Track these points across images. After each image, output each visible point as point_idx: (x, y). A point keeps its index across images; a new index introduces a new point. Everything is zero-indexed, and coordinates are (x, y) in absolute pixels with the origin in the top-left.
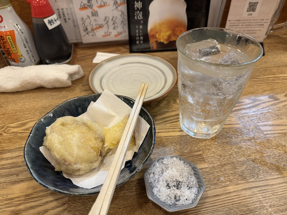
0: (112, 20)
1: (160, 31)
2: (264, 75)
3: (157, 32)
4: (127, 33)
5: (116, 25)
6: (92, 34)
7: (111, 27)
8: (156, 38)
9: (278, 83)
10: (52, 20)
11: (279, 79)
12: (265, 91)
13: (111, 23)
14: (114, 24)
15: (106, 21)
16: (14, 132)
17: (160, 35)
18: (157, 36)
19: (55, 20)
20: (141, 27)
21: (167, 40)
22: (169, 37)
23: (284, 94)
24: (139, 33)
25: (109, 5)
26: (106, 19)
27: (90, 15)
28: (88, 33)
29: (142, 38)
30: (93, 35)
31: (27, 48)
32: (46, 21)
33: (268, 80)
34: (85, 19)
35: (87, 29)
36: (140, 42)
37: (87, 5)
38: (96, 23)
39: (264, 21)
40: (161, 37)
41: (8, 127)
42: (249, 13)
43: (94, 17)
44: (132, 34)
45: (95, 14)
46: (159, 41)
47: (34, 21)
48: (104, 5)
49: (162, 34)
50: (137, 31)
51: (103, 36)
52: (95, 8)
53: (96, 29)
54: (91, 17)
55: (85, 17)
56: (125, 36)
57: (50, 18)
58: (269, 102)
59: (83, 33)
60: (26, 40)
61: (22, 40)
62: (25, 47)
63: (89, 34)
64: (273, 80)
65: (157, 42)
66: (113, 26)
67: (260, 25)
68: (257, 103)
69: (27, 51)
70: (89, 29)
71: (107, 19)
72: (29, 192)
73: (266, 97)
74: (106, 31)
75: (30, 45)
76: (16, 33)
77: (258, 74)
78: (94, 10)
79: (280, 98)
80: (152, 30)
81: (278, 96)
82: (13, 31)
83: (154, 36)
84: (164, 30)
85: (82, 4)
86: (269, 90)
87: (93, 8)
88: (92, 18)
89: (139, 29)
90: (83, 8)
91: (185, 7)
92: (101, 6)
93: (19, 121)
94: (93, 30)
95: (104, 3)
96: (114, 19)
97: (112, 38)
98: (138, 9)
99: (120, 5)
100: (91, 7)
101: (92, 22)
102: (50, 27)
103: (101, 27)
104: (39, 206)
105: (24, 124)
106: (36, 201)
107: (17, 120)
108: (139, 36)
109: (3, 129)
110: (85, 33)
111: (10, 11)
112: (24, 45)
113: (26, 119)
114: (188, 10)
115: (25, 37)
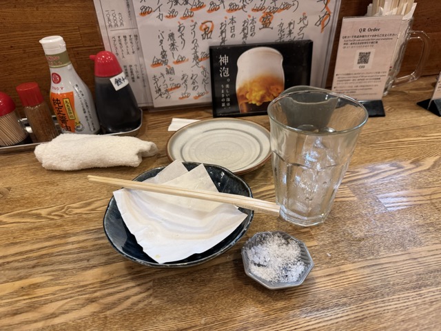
0: (192, 78)
1: (251, 90)
2: (385, 139)
3: (247, 92)
4: (210, 94)
5: (196, 84)
6: (166, 95)
7: (190, 87)
8: (246, 99)
9: (402, 149)
10: (120, 79)
11: (403, 144)
12: (386, 158)
13: (189, 82)
14: (193, 83)
15: (184, 80)
16: (77, 213)
17: (251, 94)
18: (247, 96)
19: (123, 80)
20: (227, 86)
21: (260, 101)
22: (263, 97)
23: (410, 161)
24: (225, 93)
25: (188, 60)
26: (183, 78)
27: (165, 73)
28: (161, 95)
29: (228, 100)
30: (167, 98)
31: (87, 114)
32: (112, 80)
33: (389, 145)
34: (157, 77)
35: (160, 90)
36: (226, 104)
37: (162, 61)
38: (172, 82)
39: (381, 74)
40: (252, 98)
41: (69, 208)
42: (361, 65)
43: (170, 76)
44: (217, 95)
45: (170, 71)
46: (250, 103)
47: (98, 80)
48: (182, 61)
49: (254, 94)
50: (223, 92)
51: (180, 98)
52: (171, 64)
53: (171, 89)
54: (165, 76)
55: (158, 75)
56: (207, 98)
57: (117, 77)
58: (390, 170)
59: (155, 95)
60: (86, 103)
61: (82, 104)
62: (85, 112)
63: (163, 96)
64: (397, 145)
65: (247, 103)
66: (193, 86)
67: (375, 79)
68: (376, 172)
69: (86, 117)
70: (163, 90)
71: (185, 77)
72: (105, 278)
73: (387, 165)
74: (184, 92)
75: (90, 109)
76: (75, 95)
77: (377, 139)
78: (169, 66)
79: (405, 166)
80: (241, 90)
81: (403, 164)
82: (72, 93)
83: (243, 97)
84: (256, 89)
85: (155, 60)
86: (391, 157)
87: (168, 64)
88: (167, 77)
89: (225, 89)
90: (156, 64)
91: (282, 60)
92: (178, 62)
93: (82, 201)
94: (167, 91)
95: (182, 58)
96: (194, 78)
97: (191, 100)
98: (223, 64)
99: (201, 60)
100: (165, 63)
101: (167, 82)
102: (117, 88)
103: (177, 87)
104: (118, 292)
105: (89, 204)
106: (114, 287)
107: (80, 199)
108: (225, 97)
109: (63, 210)
110: (158, 95)
111: (70, 70)
112: (84, 110)
113: (90, 198)
114: (284, 64)
115: (85, 100)
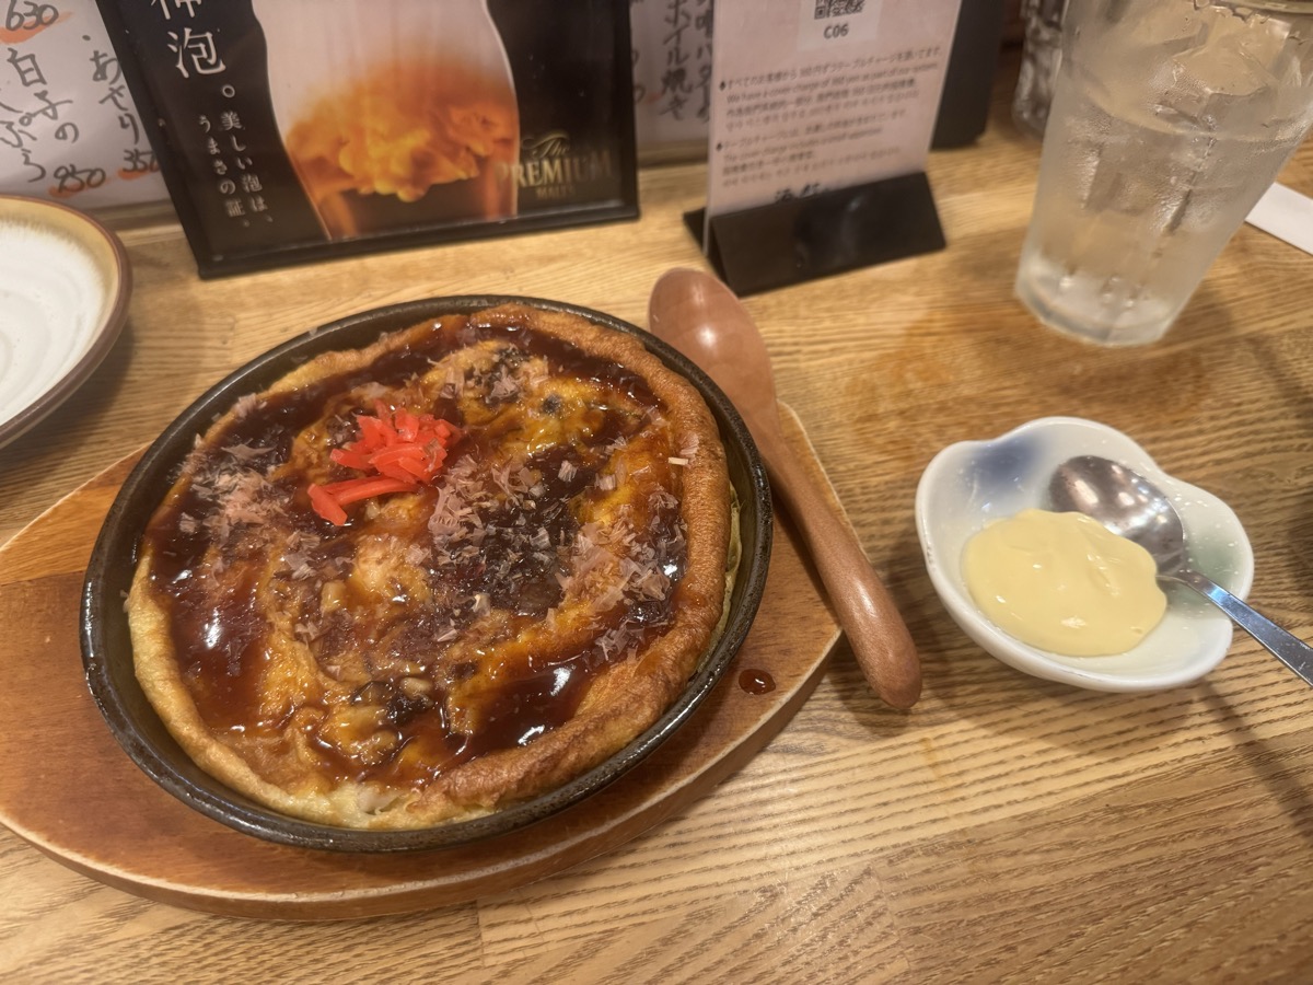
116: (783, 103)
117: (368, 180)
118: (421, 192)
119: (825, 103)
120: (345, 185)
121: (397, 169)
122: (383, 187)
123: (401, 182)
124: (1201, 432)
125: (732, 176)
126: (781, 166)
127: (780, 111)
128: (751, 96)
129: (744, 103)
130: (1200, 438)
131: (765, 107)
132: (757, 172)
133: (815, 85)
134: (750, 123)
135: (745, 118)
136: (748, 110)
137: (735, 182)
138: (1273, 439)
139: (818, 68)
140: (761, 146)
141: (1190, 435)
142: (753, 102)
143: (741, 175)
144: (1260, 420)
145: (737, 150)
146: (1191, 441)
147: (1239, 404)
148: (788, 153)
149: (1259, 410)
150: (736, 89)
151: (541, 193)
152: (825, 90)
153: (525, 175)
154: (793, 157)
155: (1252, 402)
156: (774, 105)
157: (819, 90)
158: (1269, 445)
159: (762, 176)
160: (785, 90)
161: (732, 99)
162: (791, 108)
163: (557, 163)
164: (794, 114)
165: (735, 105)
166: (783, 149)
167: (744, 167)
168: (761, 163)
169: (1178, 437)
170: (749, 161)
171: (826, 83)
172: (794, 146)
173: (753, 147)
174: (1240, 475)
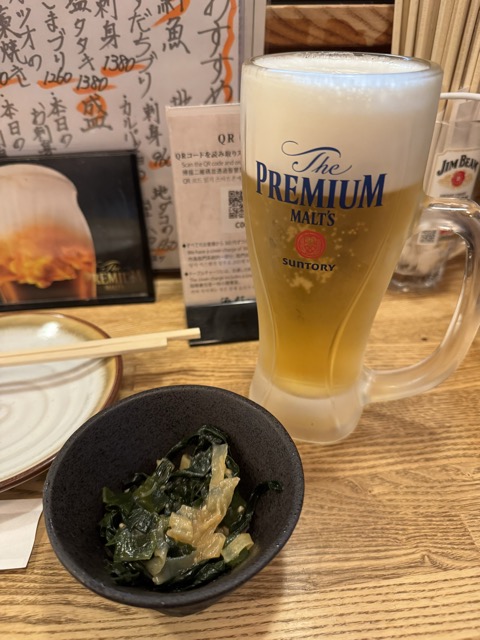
1: (19, 256)
3: (10, 260)
17: (18, 265)
18: (12, 267)
21: (45, 279)
22: (49, 270)
40: (25, 272)
46: (22, 281)
49: (27, 264)
65: (15, 284)
83: (3, 270)
91: (73, 194)
116: (218, 257)
117: (23, 277)
118: (49, 284)
119: (241, 259)
120: (13, 279)
121: (37, 273)
122: (30, 281)
123: (39, 279)
124: (422, 441)
125: (195, 289)
126: (222, 286)
127: (217, 261)
128: (200, 252)
129: (197, 255)
130: (420, 445)
131: (209, 258)
132: (209, 288)
133: (234, 250)
134: (201, 264)
135: (198, 262)
136: (200, 259)
137: (197, 292)
138: (464, 449)
139: (235, 242)
140: (208, 276)
141: (416, 442)
142: (201, 255)
143: (200, 289)
144: (460, 437)
145: (196, 277)
146: (415, 446)
147: (449, 427)
148: (224, 280)
149: (461, 431)
150: (191, 248)
151: (108, 288)
152: (240, 252)
153: (99, 279)
154: (227, 283)
155: (458, 426)
156: (213, 258)
157: (237, 252)
158: (461, 452)
159: (212, 290)
160: (219, 251)
161: (190, 252)
162: (223, 260)
163: (115, 275)
164: (225, 262)
165: (192, 256)
166: (221, 278)
167: (201, 285)
168: (210, 284)
169: (408, 443)
170: (203, 282)
171: (240, 249)
172: (227, 278)
173: (204, 276)
174: (438, 469)
